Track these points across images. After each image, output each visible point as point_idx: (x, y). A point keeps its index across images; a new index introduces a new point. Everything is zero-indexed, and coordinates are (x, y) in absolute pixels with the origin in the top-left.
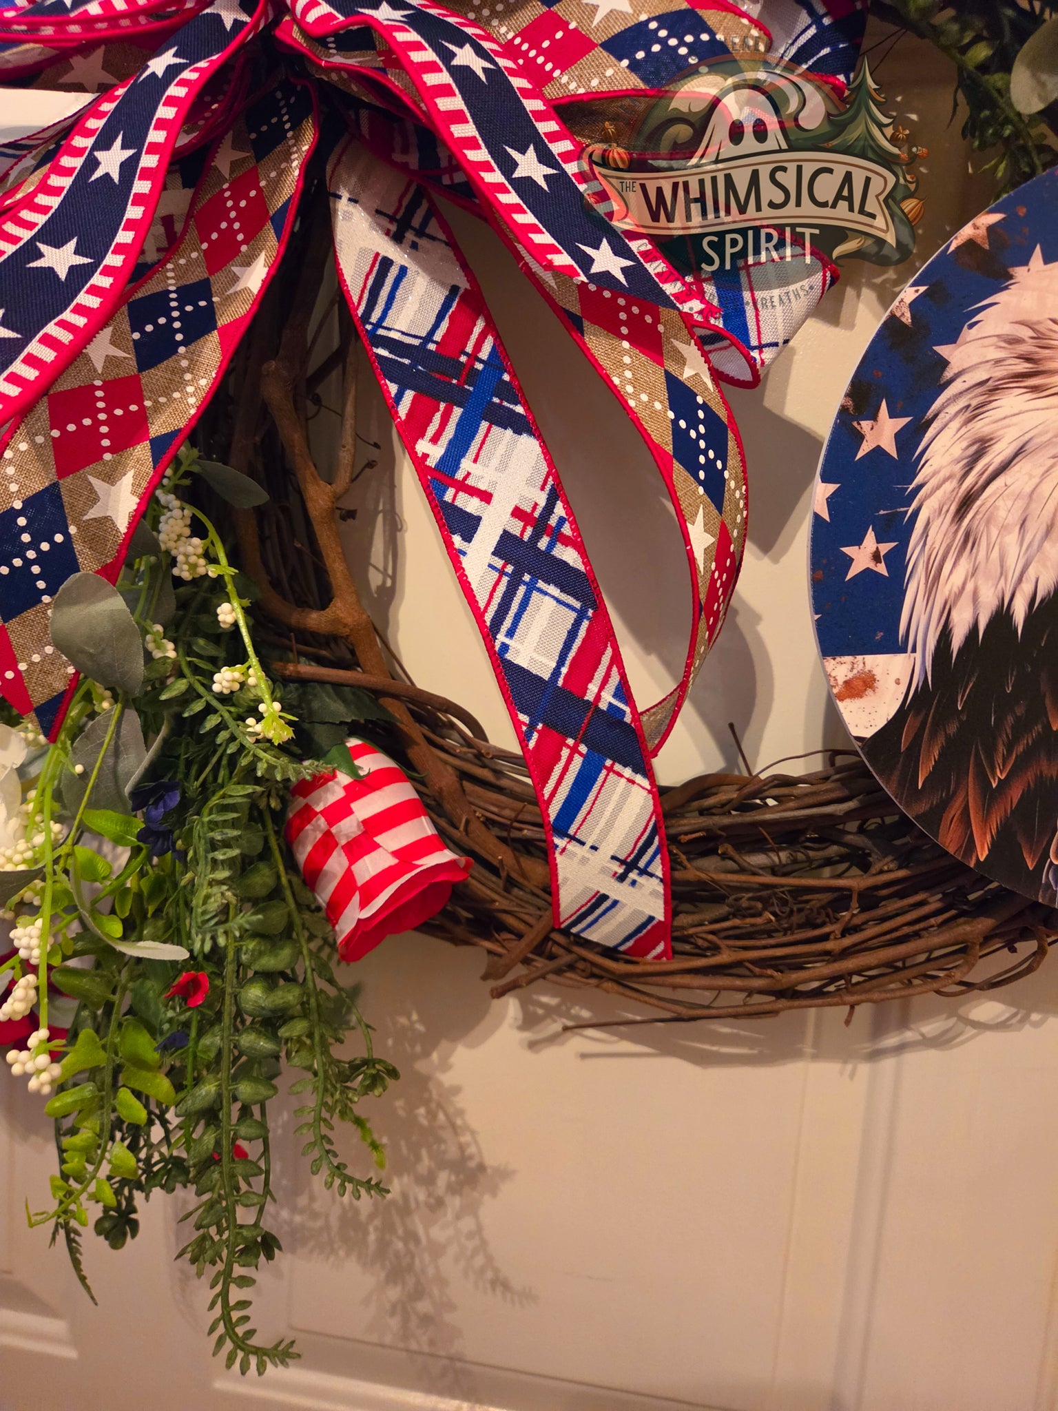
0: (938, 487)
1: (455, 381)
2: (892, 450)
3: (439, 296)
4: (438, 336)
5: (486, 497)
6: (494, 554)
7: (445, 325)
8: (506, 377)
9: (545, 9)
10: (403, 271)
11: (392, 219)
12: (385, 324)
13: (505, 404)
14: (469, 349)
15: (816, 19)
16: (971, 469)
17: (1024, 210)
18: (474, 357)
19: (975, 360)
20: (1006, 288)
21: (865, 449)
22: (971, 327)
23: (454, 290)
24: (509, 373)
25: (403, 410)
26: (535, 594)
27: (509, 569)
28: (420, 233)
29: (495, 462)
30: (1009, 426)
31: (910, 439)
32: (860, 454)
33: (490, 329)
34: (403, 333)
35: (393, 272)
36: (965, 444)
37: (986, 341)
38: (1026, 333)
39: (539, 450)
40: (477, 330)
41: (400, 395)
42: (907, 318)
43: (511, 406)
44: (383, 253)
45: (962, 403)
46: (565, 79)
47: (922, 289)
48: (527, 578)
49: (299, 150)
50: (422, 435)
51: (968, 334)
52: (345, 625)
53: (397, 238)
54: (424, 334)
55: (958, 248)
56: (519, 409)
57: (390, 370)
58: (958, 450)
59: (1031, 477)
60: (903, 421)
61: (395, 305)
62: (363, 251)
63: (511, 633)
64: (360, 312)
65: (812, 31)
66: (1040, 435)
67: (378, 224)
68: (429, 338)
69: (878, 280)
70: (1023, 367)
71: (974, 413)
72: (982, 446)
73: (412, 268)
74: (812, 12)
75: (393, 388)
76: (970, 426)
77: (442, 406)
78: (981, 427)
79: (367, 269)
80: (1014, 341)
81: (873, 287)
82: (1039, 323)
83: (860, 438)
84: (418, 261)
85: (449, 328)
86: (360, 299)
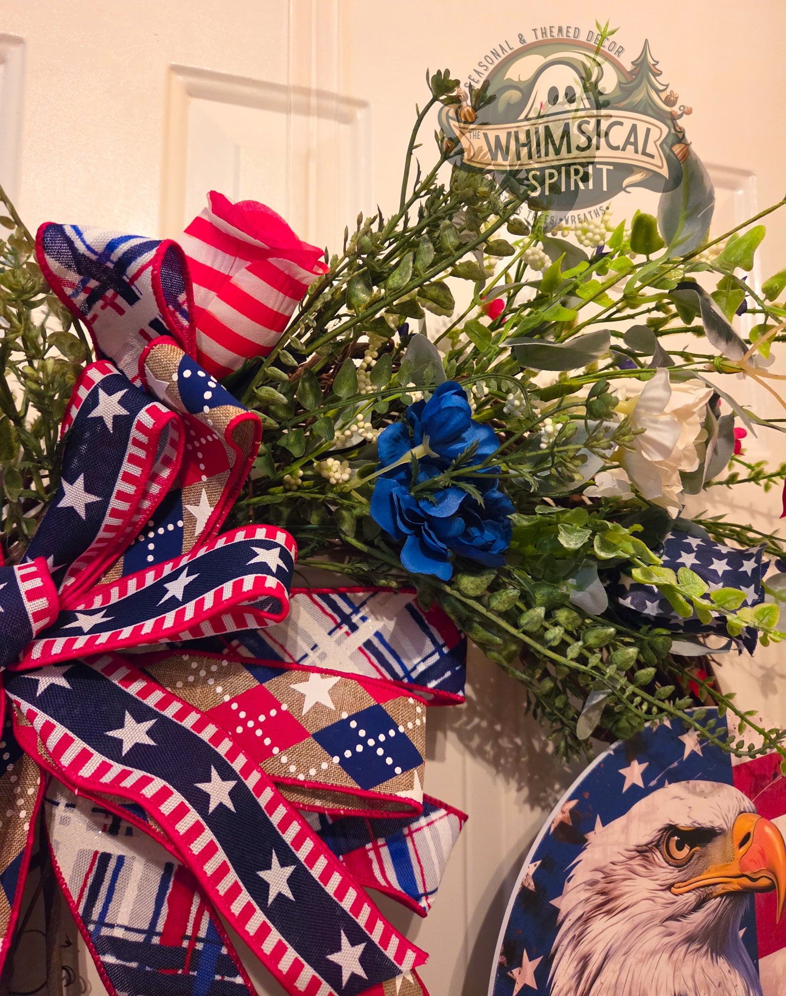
2: (532, 983)
3: (155, 876)
4: (160, 928)
7: (165, 910)
8: (224, 951)
9: (256, 683)
10: (121, 860)
11: (107, 813)
12: (107, 920)
13: (227, 978)
14: (189, 932)
15: (438, 649)
16: (581, 980)
17: (588, 794)
18: (194, 938)
19: (574, 903)
20: (585, 849)
21: (517, 990)
22: (569, 881)
23: (168, 868)
24: (227, 946)
30: (598, 943)
31: (543, 974)
32: (515, 994)
33: (206, 903)
34: (127, 929)
35: (112, 864)
36: (575, 963)
37: (579, 888)
38: (599, 876)
40: (194, 909)
42: (532, 887)
43: (232, 979)
44: (101, 850)
46: (284, 759)
47: (538, 863)
49: (23, 795)
51: (569, 886)
53: (112, 831)
54: (145, 926)
55: (555, 829)
56: (239, 980)
58: (571, 970)
59: (614, 972)
60: (537, 961)
61: (115, 897)
62: (82, 853)
64: (81, 911)
65: (436, 657)
66: (616, 941)
67: (96, 823)
68: (150, 932)
69: (457, 725)
70: (600, 899)
71: (578, 940)
72: (585, 960)
73: (129, 855)
74: (434, 642)
76: (577, 950)
78: (583, 948)
79: (87, 869)
80: (593, 883)
81: (453, 730)
82: (605, 867)
83: (513, 982)
84: (133, 847)
85: (169, 915)
86: (81, 896)
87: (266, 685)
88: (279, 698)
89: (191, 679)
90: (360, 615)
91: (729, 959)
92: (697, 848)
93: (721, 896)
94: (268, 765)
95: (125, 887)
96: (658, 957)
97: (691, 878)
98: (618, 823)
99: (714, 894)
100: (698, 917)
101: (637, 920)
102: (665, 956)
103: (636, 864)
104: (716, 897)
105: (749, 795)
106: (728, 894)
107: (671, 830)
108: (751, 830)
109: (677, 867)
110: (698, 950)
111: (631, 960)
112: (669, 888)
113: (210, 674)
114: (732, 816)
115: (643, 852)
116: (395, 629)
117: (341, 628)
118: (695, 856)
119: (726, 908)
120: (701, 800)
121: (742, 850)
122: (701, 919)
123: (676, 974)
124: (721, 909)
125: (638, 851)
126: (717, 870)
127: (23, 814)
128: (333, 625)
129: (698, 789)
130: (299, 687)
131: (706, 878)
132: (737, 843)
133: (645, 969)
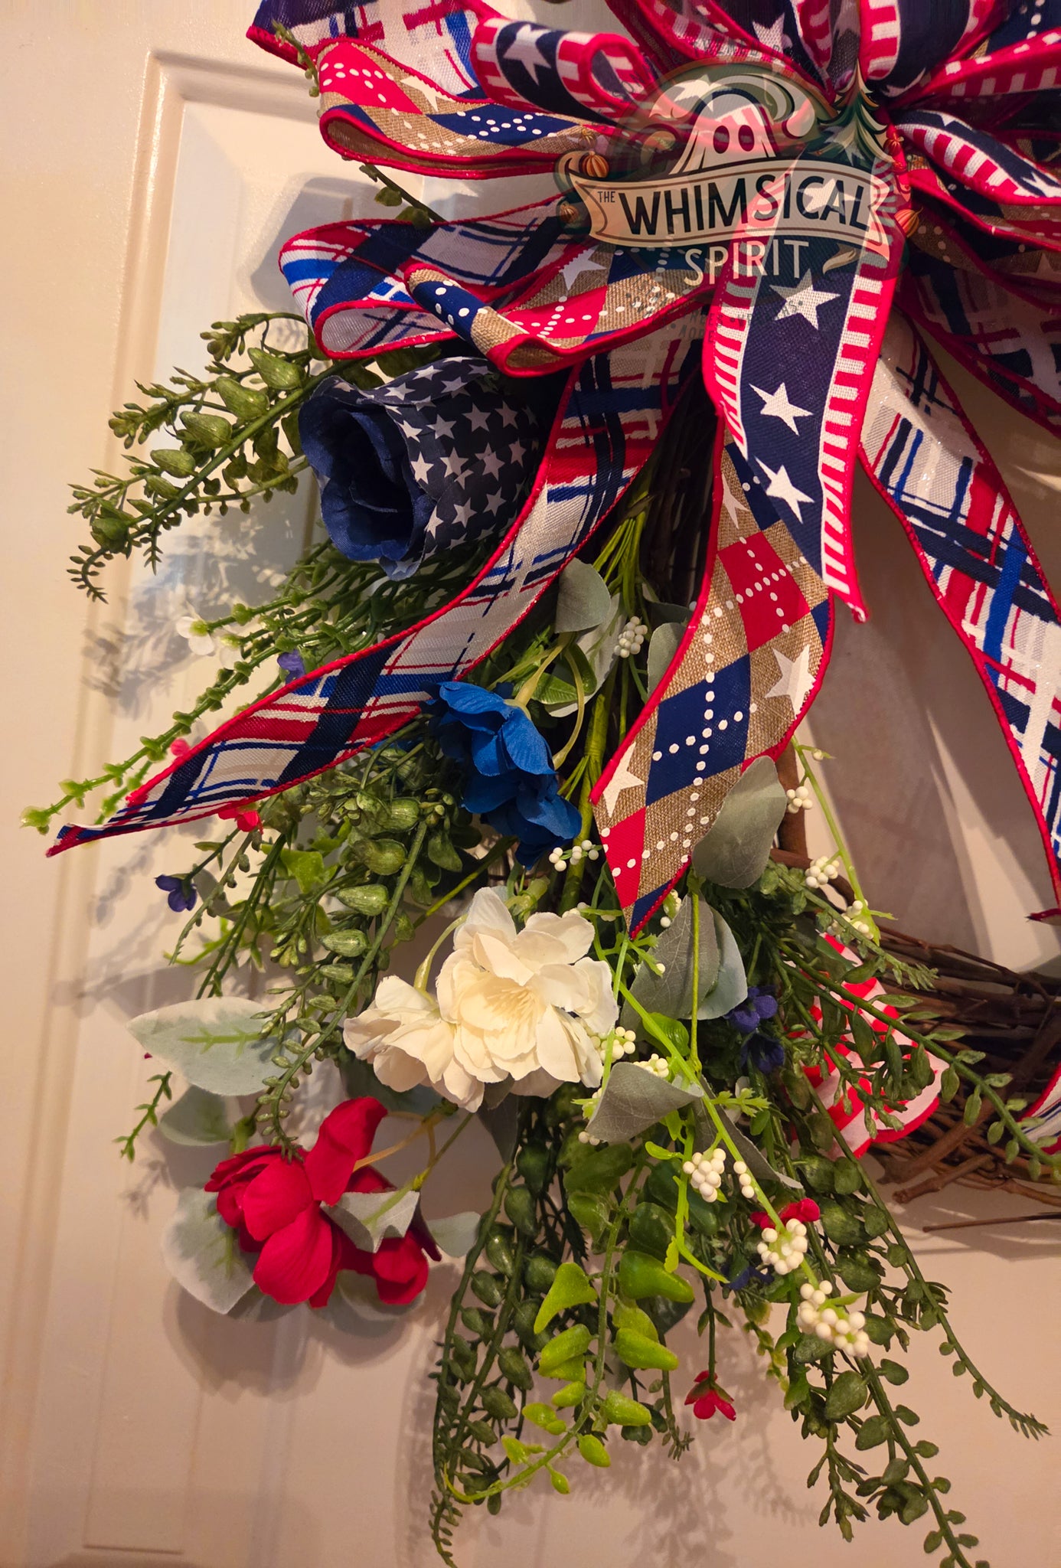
1: (986, 560)
3: (954, 470)
4: (965, 509)
5: (1031, 686)
6: (1042, 746)
7: (967, 498)
8: (1029, 560)
10: (920, 435)
11: (909, 378)
12: (906, 490)
13: (1031, 588)
14: (994, 527)
18: (998, 536)
23: (967, 463)
24: (1032, 557)
25: (943, 583)
27: (1055, 763)
28: (931, 397)
29: (1029, 648)
33: (1009, 508)
34: (928, 503)
35: (912, 437)
40: (998, 508)
41: (938, 570)
43: (1037, 592)
44: (903, 416)
50: (963, 616)
53: (914, 400)
54: (949, 507)
56: (1044, 595)
57: (926, 541)
61: (913, 472)
62: (886, 409)
64: (878, 473)
67: (899, 383)
68: (955, 512)
73: (928, 435)
75: (932, 561)
77: (978, 585)
79: (888, 430)
84: (931, 427)
85: (973, 503)
86: (878, 460)
95: (923, 465)
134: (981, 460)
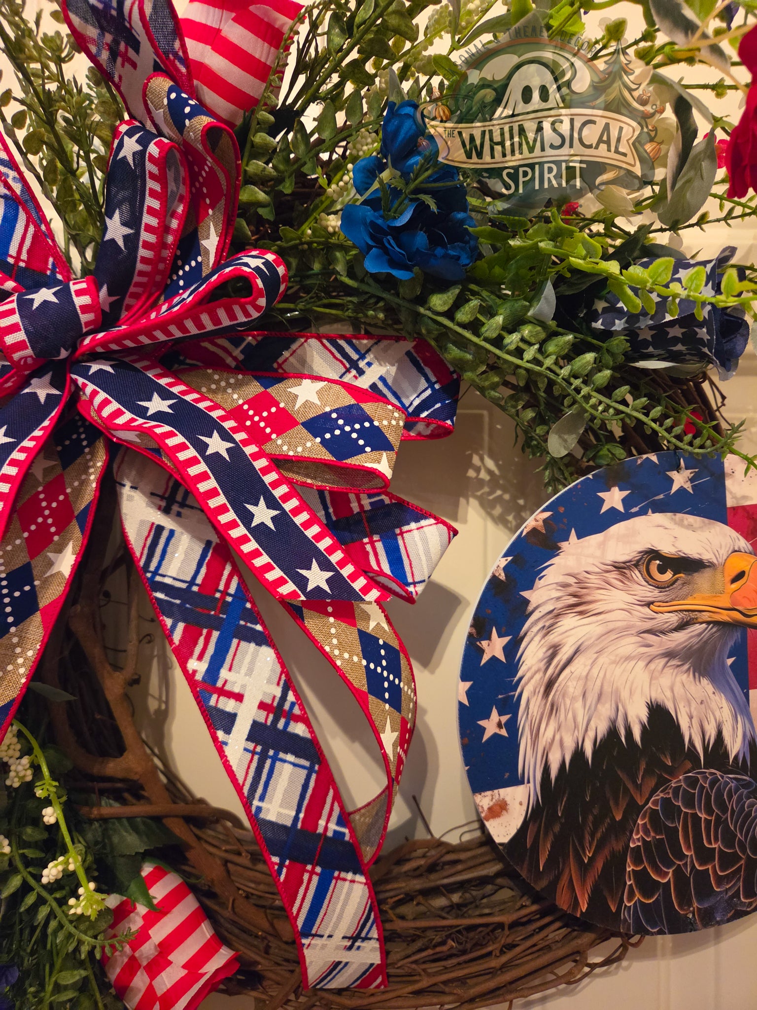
0: (532, 677)
2: (501, 657)
3: (198, 549)
4: (199, 580)
5: (239, 697)
6: (247, 740)
7: (203, 570)
8: (248, 605)
9: (263, 389)
10: (172, 533)
11: (162, 497)
12: (160, 572)
13: (249, 625)
14: (221, 587)
15: (431, 385)
16: (550, 664)
17: (563, 509)
18: (225, 593)
19: (545, 598)
20: (558, 555)
21: (485, 658)
22: (540, 579)
23: (208, 543)
24: (251, 603)
25: (177, 636)
26: (278, 764)
27: (259, 749)
28: (183, 505)
29: (244, 670)
30: (567, 637)
31: (512, 649)
32: (483, 662)
33: (235, 571)
34: (174, 579)
35: (165, 534)
36: (544, 650)
37: (549, 587)
38: (572, 580)
39: (274, 656)
40: (226, 573)
41: (174, 626)
42: (503, 577)
43: (253, 626)
44: (157, 523)
45: (540, 625)
46: (279, 442)
47: (510, 558)
48: (271, 753)
49: (94, 466)
50: (191, 654)
51: (539, 583)
52: (136, 773)
53: (166, 511)
54: (188, 579)
55: (528, 533)
56: (259, 628)
57: (164, 608)
58: (541, 654)
59: (585, 666)
60: (507, 639)
61: (167, 557)
62: (142, 522)
63: (262, 799)
64: (142, 563)
65: (429, 392)
66: (587, 640)
67: (153, 503)
68: (192, 582)
70: (573, 600)
71: (548, 630)
72: (555, 650)
73: (178, 530)
74: (428, 380)
75: (169, 622)
76: (546, 638)
77: (205, 631)
78: (553, 638)
79: (146, 534)
80: (566, 586)
82: (578, 574)
83: (482, 651)
84: (182, 525)
85: (206, 574)
86: (142, 554)
87: (269, 390)
88: (278, 399)
89: (213, 386)
90: (366, 361)
91: (714, 681)
92: (682, 575)
93: (708, 623)
94: (268, 448)
95: (175, 552)
96: (633, 663)
97: (673, 600)
98: (594, 539)
99: (700, 620)
100: (680, 638)
101: (611, 626)
102: (641, 664)
103: (612, 577)
104: (701, 623)
105: (747, 538)
106: (716, 623)
107: (652, 554)
108: (747, 569)
109: (657, 587)
110: (678, 666)
111: (603, 660)
112: (648, 604)
113: (229, 385)
114: (724, 553)
115: (621, 568)
116: (396, 373)
117: (350, 372)
118: (679, 582)
119: (712, 634)
120: (689, 533)
121: (735, 586)
122: (683, 640)
123: (653, 682)
124: (706, 635)
125: (615, 567)
126: (703, 599)
127: (92, 477)
128: (344, 370)
129: (686, 522)
130: (294, 390)
131: (690, 603)
132: (728, 579)
133: (618, 671)
134: (218, 541)
